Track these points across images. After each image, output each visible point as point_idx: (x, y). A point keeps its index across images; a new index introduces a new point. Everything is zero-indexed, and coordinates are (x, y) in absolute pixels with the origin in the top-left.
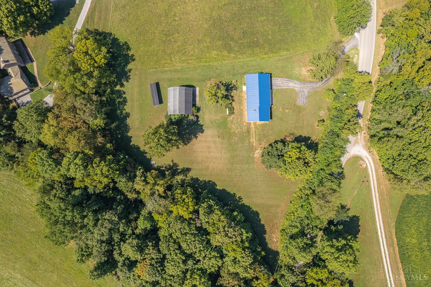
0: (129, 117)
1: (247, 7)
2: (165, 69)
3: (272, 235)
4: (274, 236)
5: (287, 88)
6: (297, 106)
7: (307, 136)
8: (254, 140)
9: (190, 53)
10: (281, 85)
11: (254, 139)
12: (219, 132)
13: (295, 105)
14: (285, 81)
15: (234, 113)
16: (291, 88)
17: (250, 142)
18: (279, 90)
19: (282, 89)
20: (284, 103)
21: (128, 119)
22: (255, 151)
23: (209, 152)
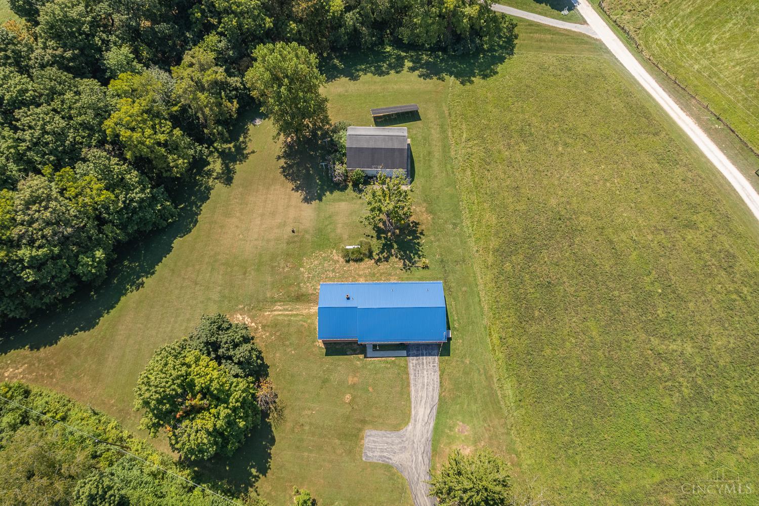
0: (350, 79)
1: (616, 293)
2: (450, 130)
3: (25, 363)
4: (20, 370)
5: (413, 400)
6: (360, 430)
7: (272, 463)
8: (276, 313)
9: (486, 172)
10: (420, 381)
11: (280, 313)
12: (306, 232)
13: (364, 422)
14: (430, 394)
15: (348, 261)
16: (413, 413)
17: (274, 301)
18: (404, 376)
19: (408, 385)
20: (370, 389)
21: (348, 78)
22: (249, 317)
23: (262, 215)
